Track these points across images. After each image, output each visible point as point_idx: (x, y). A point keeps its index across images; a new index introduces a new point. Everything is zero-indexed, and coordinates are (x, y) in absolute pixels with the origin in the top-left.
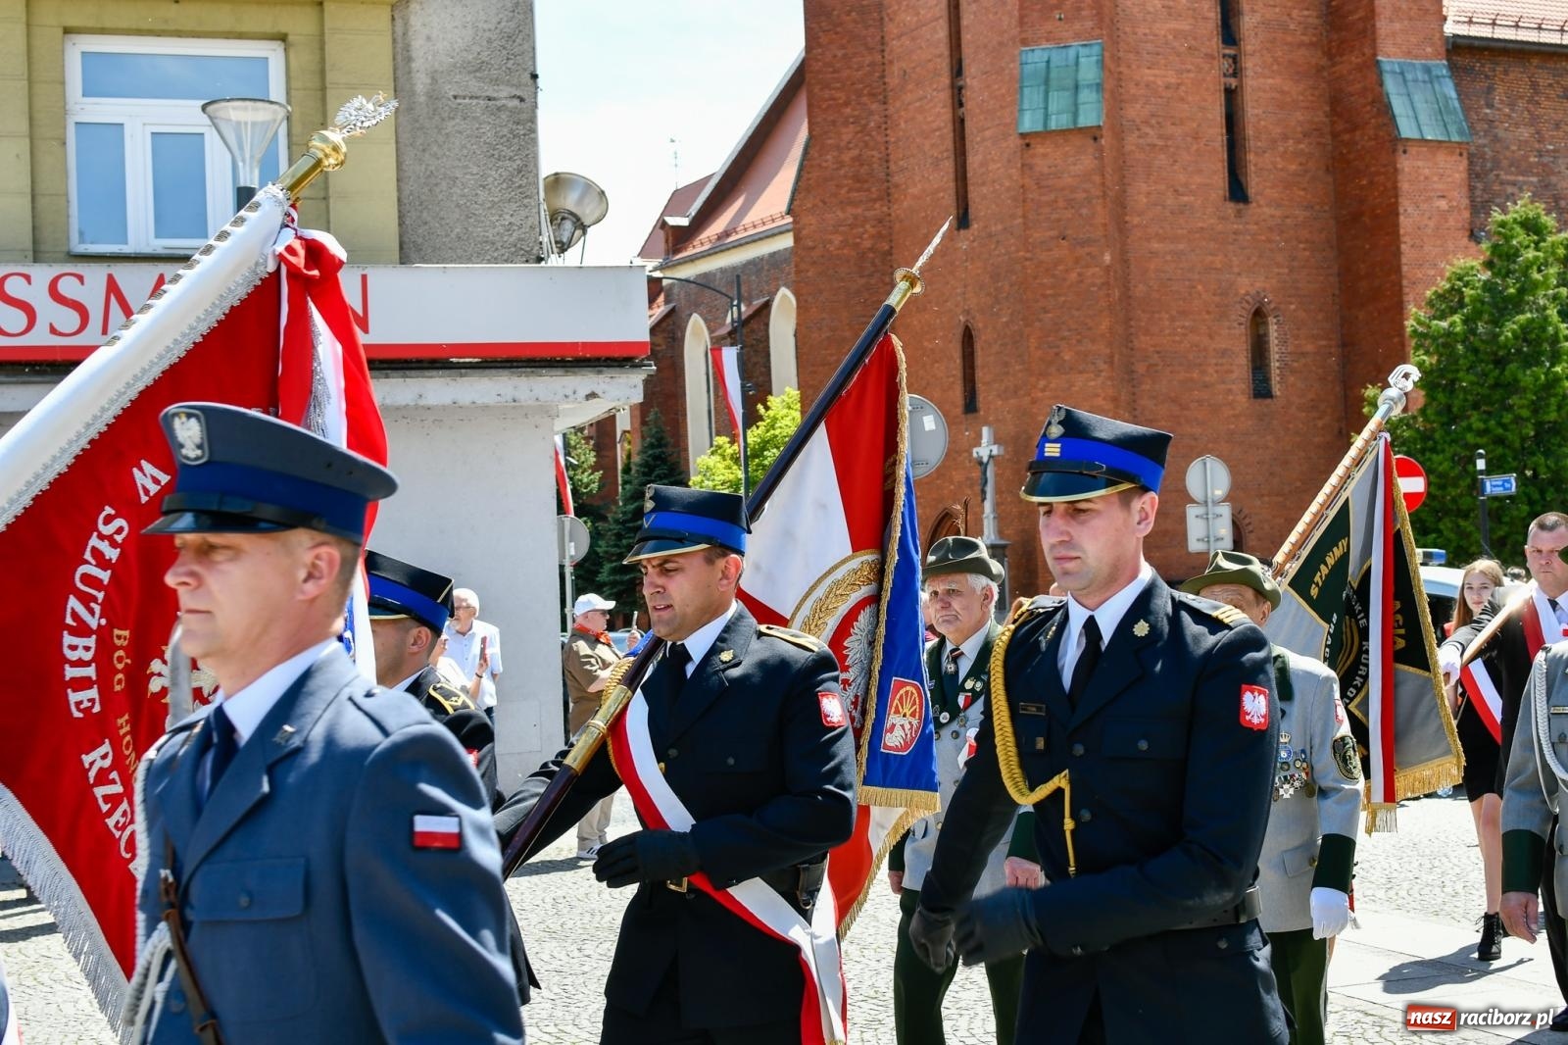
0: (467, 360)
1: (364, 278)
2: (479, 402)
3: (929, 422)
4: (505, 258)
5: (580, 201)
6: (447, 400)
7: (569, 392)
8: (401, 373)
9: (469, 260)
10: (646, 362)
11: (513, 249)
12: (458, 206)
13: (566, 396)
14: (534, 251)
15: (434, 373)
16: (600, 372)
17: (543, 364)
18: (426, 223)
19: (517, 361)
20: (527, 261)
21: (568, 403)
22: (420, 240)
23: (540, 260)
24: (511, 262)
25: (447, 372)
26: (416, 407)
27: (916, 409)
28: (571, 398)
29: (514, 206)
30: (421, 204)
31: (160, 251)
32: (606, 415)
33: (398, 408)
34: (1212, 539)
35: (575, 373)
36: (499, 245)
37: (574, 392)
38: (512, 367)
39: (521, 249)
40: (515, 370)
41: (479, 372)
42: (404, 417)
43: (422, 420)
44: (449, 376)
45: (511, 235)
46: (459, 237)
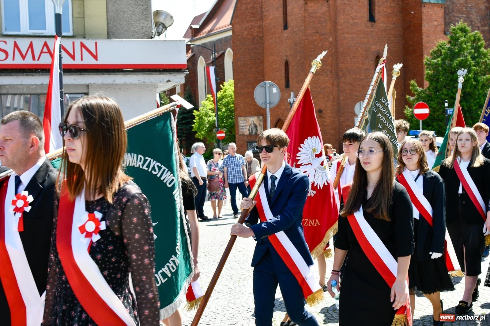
0: (129, 69)
1: (96, 43)
2: (133, 82)
3: (275, 90)
4: (141, 37)
5: (165, 19)
6: (123, 82)
7: (161, 80)
8: (108, 73)
9: (130, 38)
10: (185, 71)
11: (143, 34)
12: (126, 20)
13: (160, 81)
14: (150, 35)
15: (118, 73)
16: (171, 74)
17: (153, 71)
18: (116, 26)
19: (145, 70)
20: (148, 38)
21: (161, 83)
22: (114, 31)
23: (152, 38)
24: (143, 38)
25: (122, 73)
26: (113, 84)
27: (271, 86)
28: (161, 82)
29: (144, 21)
30: (114, 20)
31: (31, 34)
32: (173, 87)
33: (107, 85)
35: (163, 74)
36: (139, 33)
37: (163, 80)
38: (143, 72)
39: (146, 34)
40: (144, 73)
41: (133, 73)
42: (109, 87)
43: (115, 89)
44: (123, 74)
45: (143, 30)
46: (126, 30)
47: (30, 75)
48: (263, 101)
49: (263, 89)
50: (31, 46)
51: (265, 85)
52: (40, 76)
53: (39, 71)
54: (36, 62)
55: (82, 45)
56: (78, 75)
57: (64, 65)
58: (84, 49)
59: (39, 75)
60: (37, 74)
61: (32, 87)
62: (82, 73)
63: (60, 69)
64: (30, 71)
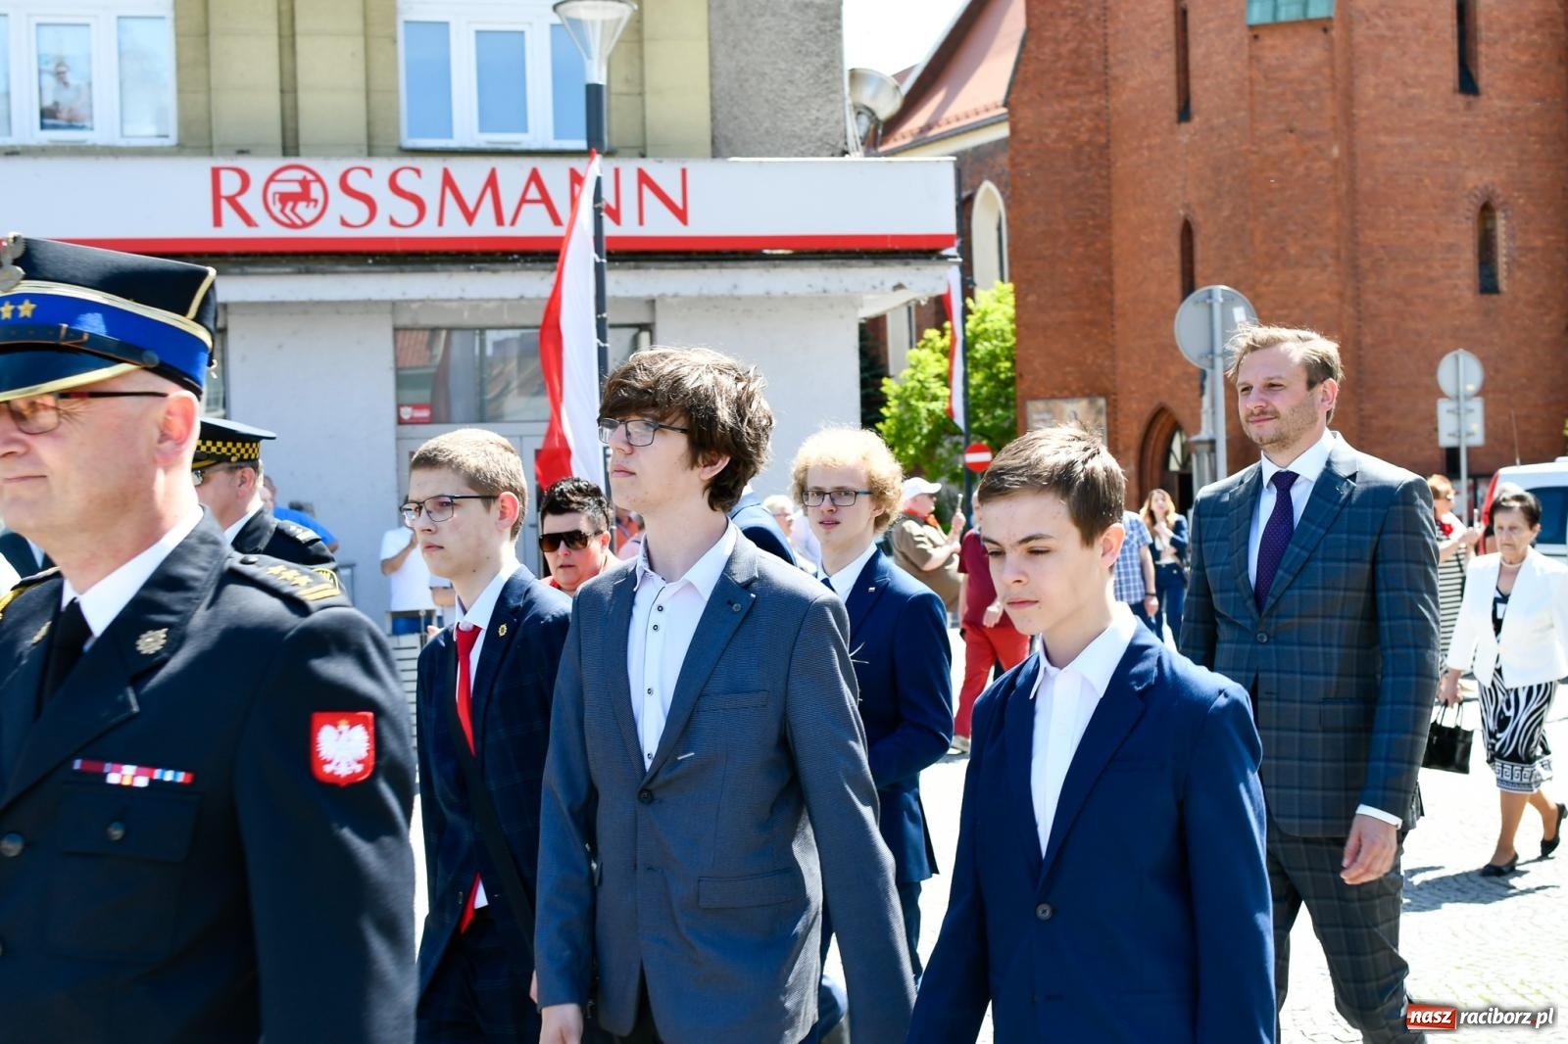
0: (780, 252)
1: (684, 172)
2: (791, 292)
3: (1240, 314)
4: (812, 151)
5: (874, 97)
6: (761, 291)
7: (877, 284)
8: (717, 264)
9: (777, 154)
11: (819, 144)
12: (767, 101)
13: (874, 287)
14: (840, 145)
15: (749, 264)
16: (907, 264)
17: (852, 255)
18: (736, 118)
19: (829, 253)
20: (833, 155)
21: (873, 293)
22: (730, 135)
23: (844, 153)
24: (818, 156)
25: (759, 263)
26: (729, 297)
27: (1228, 301)
28: (878, 290)
29: (820, 101)
30: (732, 99)
31: (486, 145)
33: (709, 298)
34: (1463, 434)
35: (883, 265)
36: (805, 139)
37: (882, 283)
38: (823, 259)
39: (828, 144)
40: (826, 262)
41: (791, 263)
42: (716, 307)
43: (733, 310)
44: (764, 267)
45: (817, 130)
46: (767, 132)
47: (487, 270)
48: (1204, 347)
49: (1202, 310)
50: (492, 182)
51: (1210, 297)
52: (517, 273)
53: (516, 257)
54: (506, 231)
55: (643, 178)
56: (630, 268)
57: (612, 239)
58: (647, 191)
59: (514, 271)
60: (510, 266)
61: (486, 305)
62: (642, 264)
63: (598, 250)
64: (488, 258)
